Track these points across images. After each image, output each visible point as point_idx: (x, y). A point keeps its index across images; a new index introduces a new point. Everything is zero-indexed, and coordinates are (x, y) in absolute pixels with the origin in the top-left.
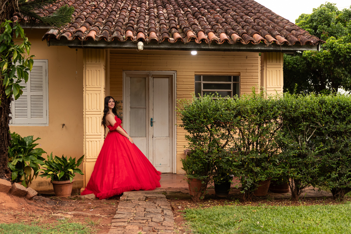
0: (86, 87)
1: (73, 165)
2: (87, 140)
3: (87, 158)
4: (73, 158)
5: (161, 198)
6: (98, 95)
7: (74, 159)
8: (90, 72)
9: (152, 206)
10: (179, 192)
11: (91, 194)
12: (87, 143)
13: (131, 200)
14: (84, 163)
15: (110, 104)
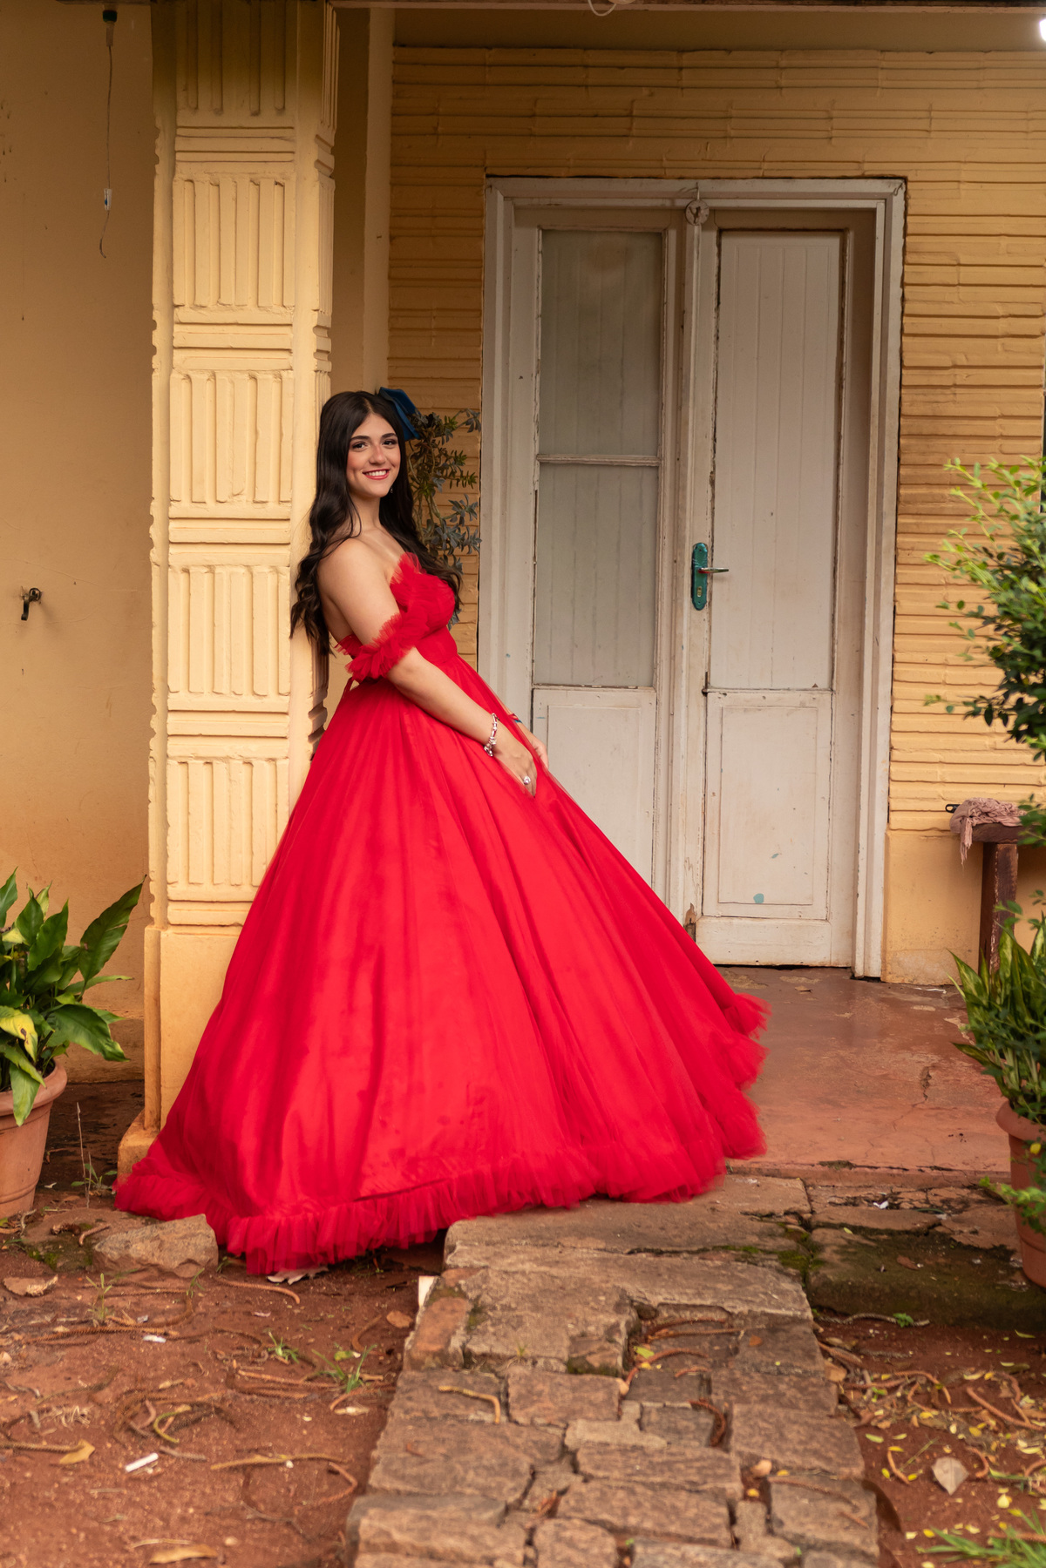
0: (172, 322)
1: (43, 968)
2: (176, 747)
3: (173, 892)
4: (48, 908)
5: (776, 1326)
6: (269, 386)
7: (59, 921)
8: (205, 191)
9: (694, 1489)
10: (927, 1238)
11: (180, 1226)
12: (175, 772)
13: (501, 1359)
14: (149, 932)
15: (359, 458)
